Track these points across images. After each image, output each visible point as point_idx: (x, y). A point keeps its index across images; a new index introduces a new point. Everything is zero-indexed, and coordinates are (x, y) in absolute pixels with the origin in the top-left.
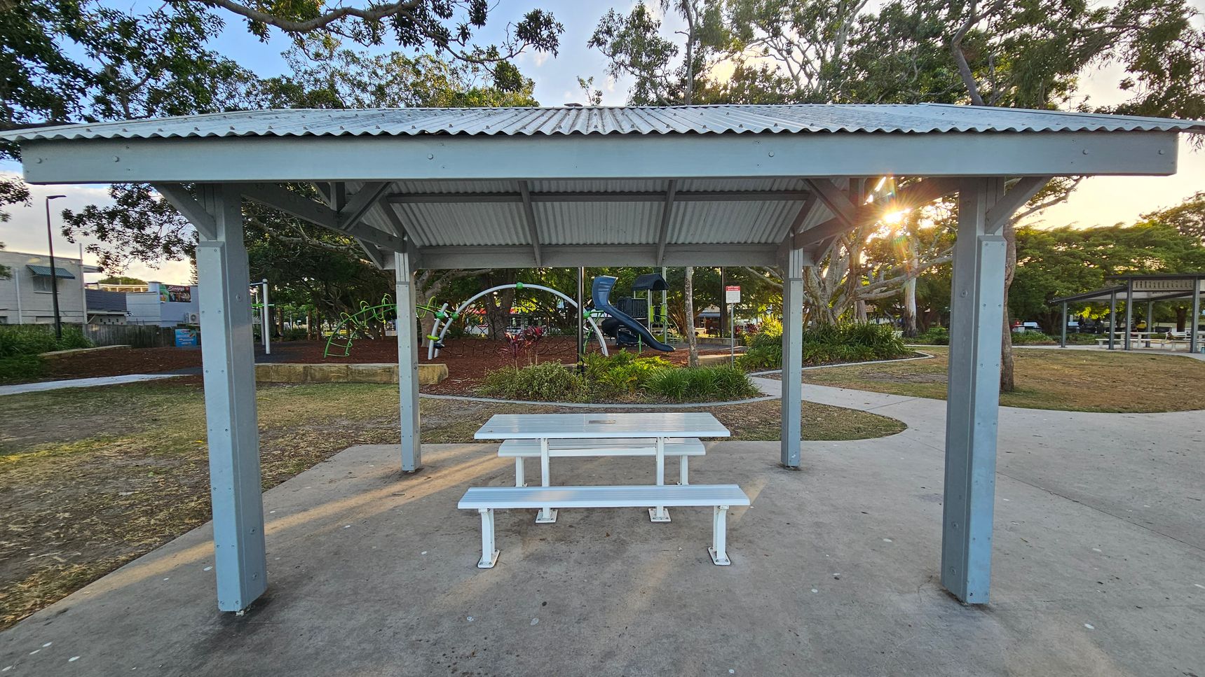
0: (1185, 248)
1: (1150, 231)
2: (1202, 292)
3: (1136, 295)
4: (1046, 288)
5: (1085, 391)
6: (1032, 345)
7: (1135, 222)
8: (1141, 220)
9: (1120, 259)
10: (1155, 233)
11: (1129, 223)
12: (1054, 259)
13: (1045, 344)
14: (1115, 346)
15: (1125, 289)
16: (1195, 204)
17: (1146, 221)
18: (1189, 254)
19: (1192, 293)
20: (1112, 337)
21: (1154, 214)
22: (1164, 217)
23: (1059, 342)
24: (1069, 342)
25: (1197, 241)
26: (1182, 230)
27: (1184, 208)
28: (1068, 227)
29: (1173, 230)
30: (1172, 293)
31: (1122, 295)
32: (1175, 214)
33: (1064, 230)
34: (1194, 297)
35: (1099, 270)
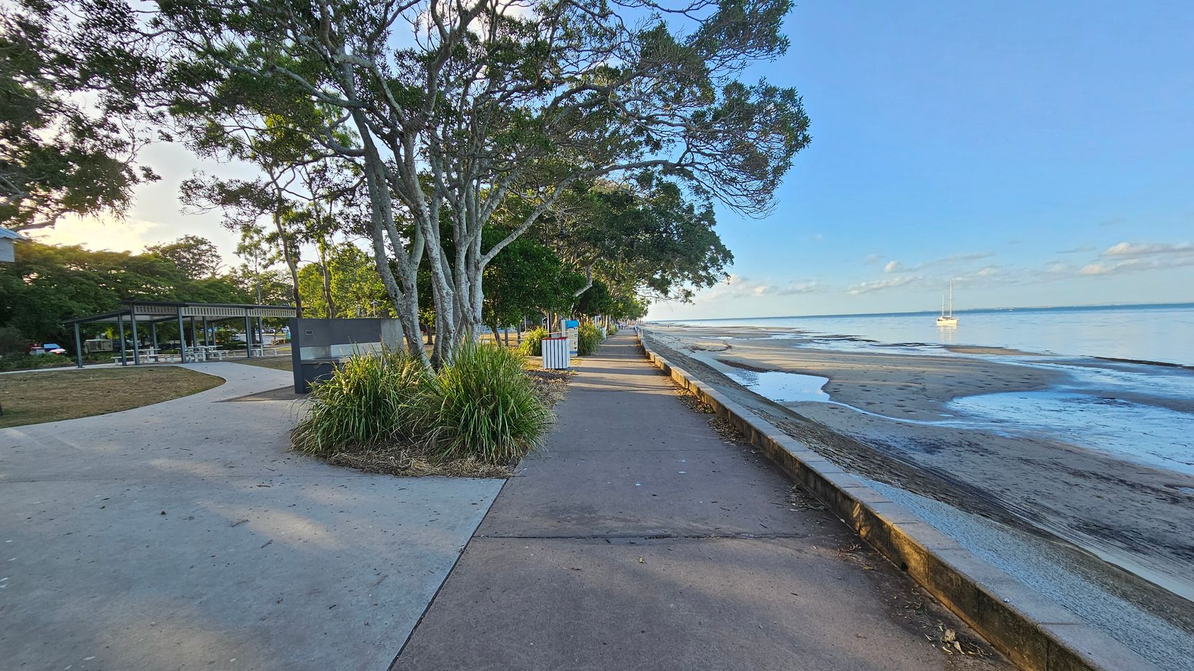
0: (182, 280)
1: (152, 262)
2: (184, 317)
3: (138, 318)
4: (60, 308)
5: (80, 403)
6: (46, 368)
7: (142, 252)
8: (147, 251)
9: (131, 284)
10: (158, 264)
11: (137, 251)
12: (65, 277)
13: (62, 366)
14: (128, 363)
15: (128, 313)
16: (185, 244)
17: (151, 253)
18: (185, 284)
19: (177, 317)
20: (124, 354)
21: (157, 248)
22: (164, 251)
23: (77, 362)
24: (87, 361)
25: (191, 275)
26: (179, 265)
27: (178, 246)
28: (77, 247)
29: (170, 263)
30: (166, 317)
31: (127, 318)
32: (173, 250)
33: (75, 249)
34: (179, 320)
35: (113, 293)
